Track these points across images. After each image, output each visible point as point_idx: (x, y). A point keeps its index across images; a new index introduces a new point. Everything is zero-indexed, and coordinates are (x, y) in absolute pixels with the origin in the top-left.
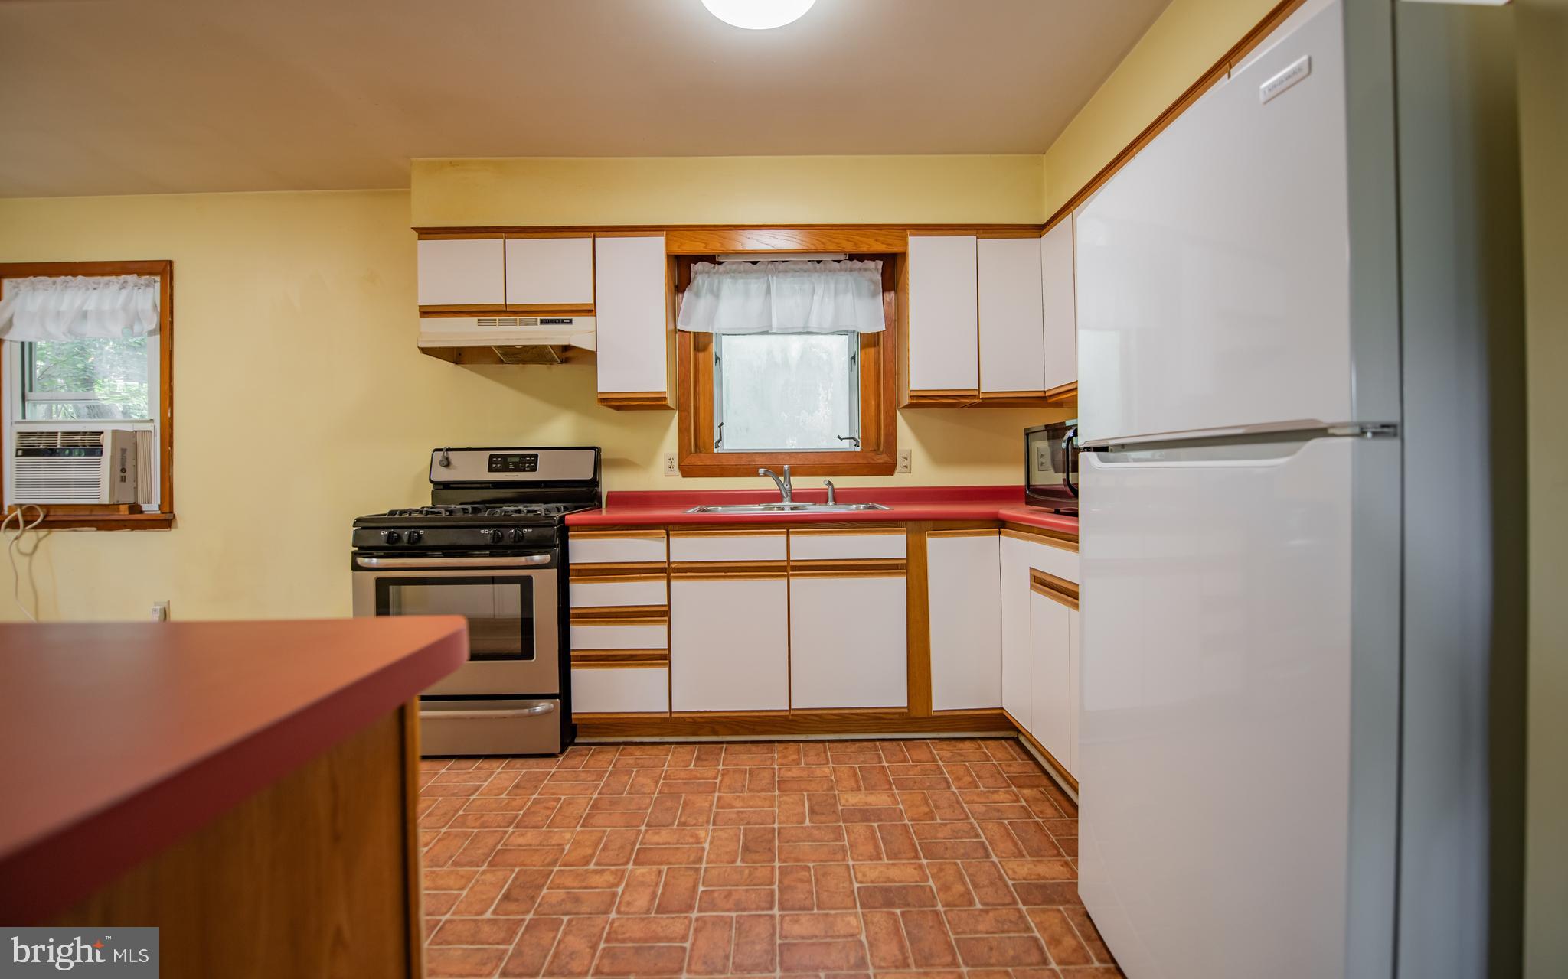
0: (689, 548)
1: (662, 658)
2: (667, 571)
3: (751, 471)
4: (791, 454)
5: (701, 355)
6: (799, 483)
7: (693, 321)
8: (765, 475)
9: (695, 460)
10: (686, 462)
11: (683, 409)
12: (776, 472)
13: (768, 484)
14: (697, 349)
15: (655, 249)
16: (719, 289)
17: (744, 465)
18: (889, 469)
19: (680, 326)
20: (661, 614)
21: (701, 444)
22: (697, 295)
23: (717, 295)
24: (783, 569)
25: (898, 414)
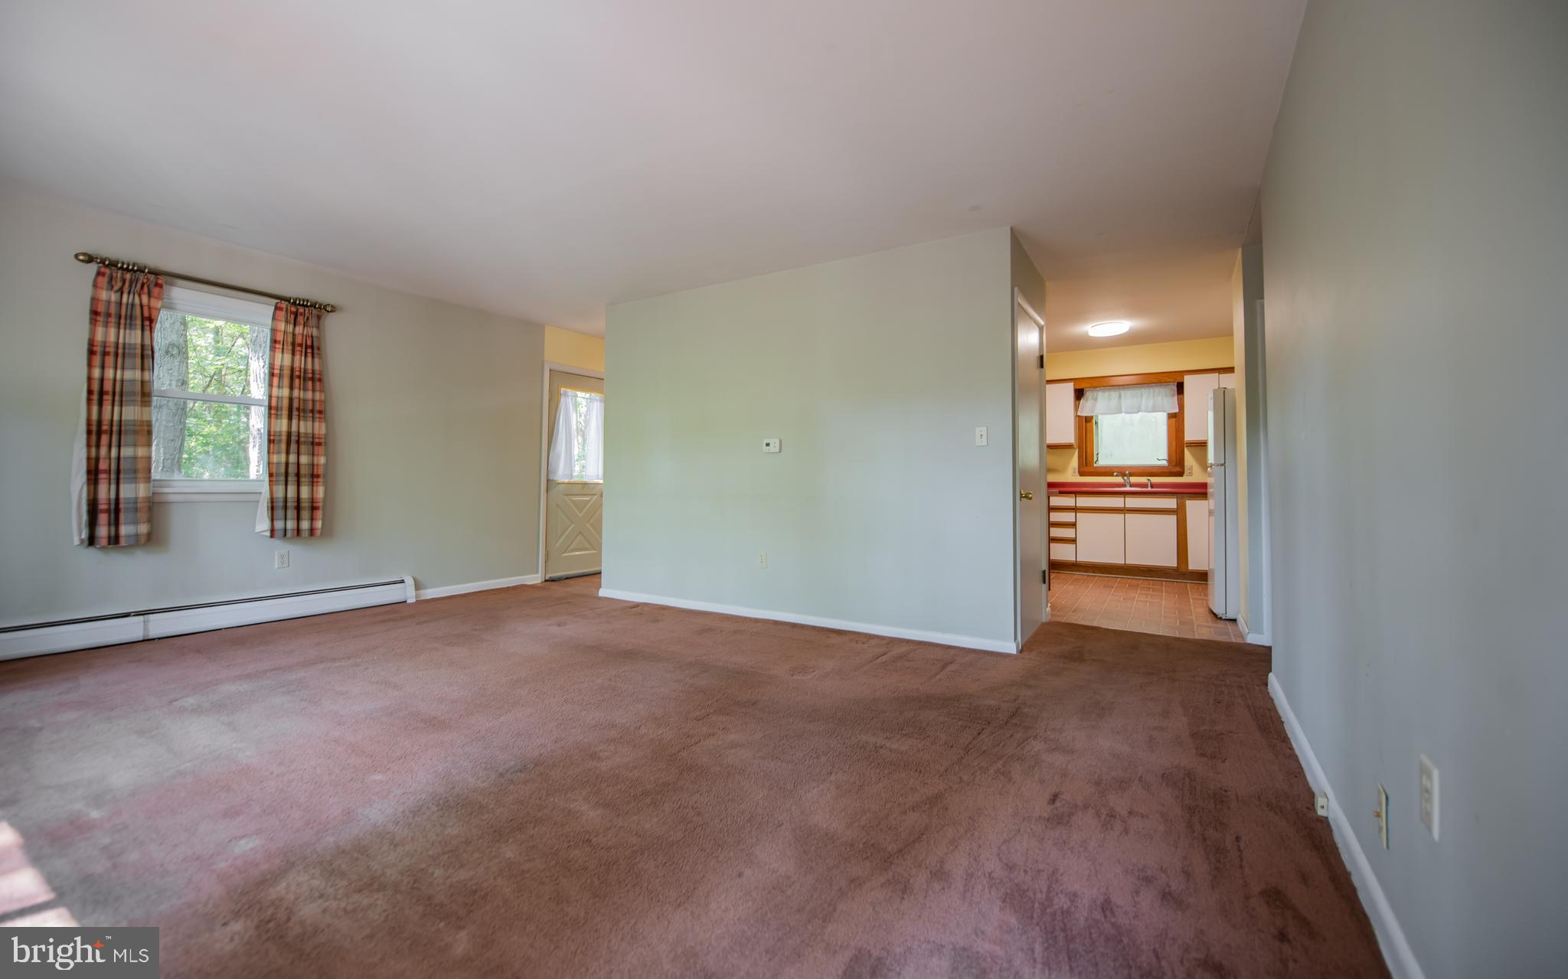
0: (1083, 501)
1: (1073, 541)
2: (1075, 509)
3: (1110, 474)
4: (1130, 467)
5: (1088, 424)
6: (1134, 480)
7: (1084, 412)
8: (1117, 476)
9: (1086, 469)
10: (1082, 470)
11: (1080, 448)
12: (1123, 475)
13: (1119, 480)
14: (1086, 422)
15: (1070, 387)
16: (1097, 397)
17: (1108, 472)
18: (1181, 474)
19: (1079, 414)
20: (1073, 525)
21: (1088, 462)
22: (1087, 400)
23: (1096, 399)
24: (1123, 510)
25: (1186, 449)
